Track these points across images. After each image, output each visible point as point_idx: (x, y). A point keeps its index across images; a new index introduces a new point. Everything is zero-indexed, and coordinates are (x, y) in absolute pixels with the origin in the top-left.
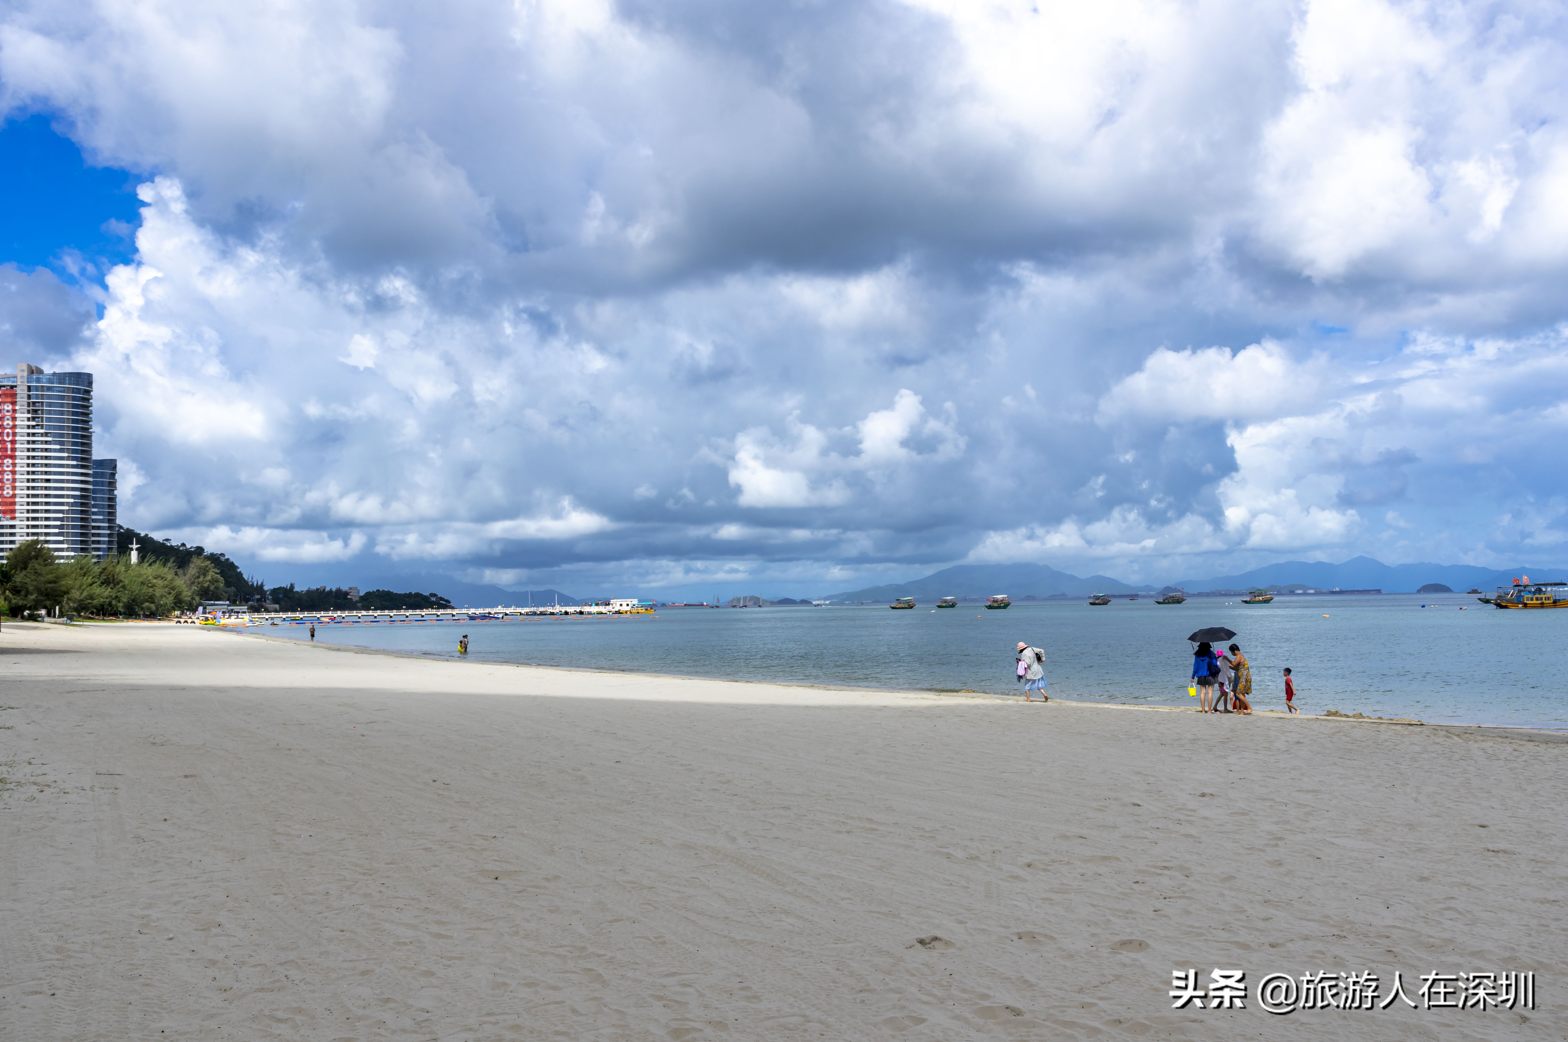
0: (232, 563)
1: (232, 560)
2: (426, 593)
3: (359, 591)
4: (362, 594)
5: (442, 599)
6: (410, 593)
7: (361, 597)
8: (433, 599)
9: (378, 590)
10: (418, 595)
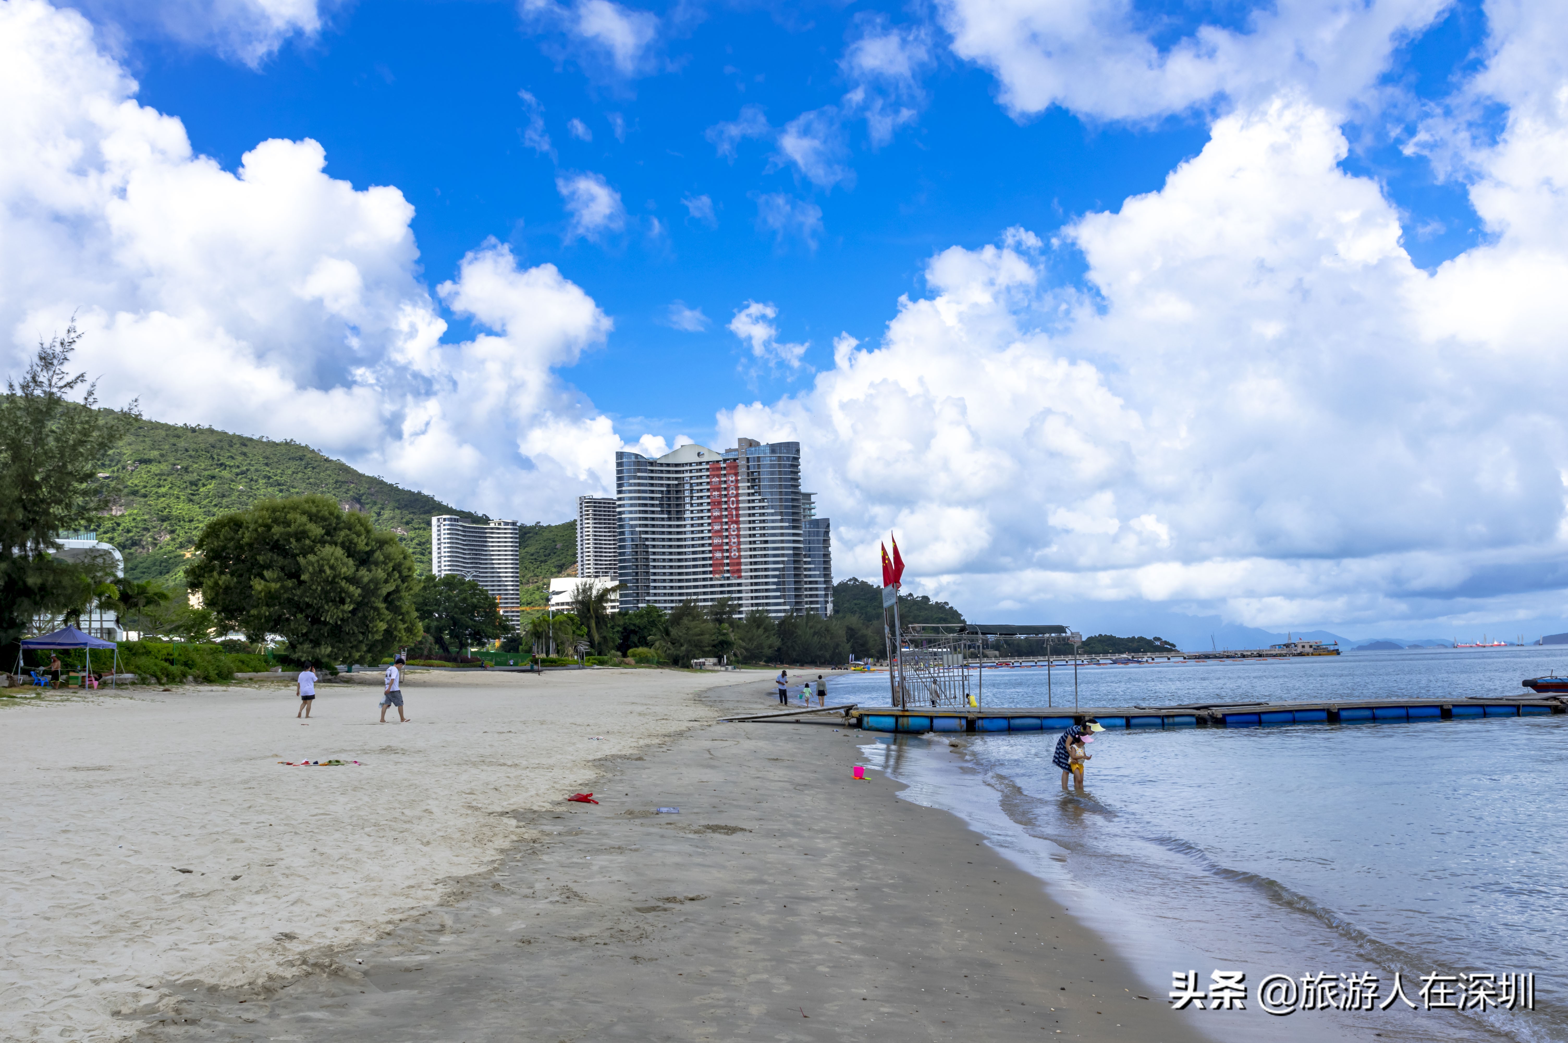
0: (956, 611)
1: (955, 608)
2: (1150, 637)
3: (1081, 636)
4: (1084, 639)
5: (1166, 643)
6: (1134, 637)
7: (1083, 642)
8: (1158, 643)
9: (1100, 635)
10: (1141, 639)
